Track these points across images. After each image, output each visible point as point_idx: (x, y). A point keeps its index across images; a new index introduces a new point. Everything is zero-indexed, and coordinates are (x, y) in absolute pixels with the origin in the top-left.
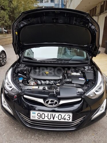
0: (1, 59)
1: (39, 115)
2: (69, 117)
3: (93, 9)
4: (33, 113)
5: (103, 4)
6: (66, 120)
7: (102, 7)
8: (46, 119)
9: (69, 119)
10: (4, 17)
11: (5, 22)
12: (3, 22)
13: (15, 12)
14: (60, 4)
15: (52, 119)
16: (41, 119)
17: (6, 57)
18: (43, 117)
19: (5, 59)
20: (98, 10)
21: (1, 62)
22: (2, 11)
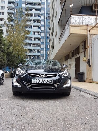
0: (1, 79)
1: (37, 81)
2: (51, 81)
3: (67, 55)
4: (33, 80)
5: (73, 52)
6: (50, 83)
7: (73, 53)
8: (40, 83)
9: (51, 82)
10: (3, 57)
11: (3, 60)
12: (2, 60)
13: (11, 55)
14: (45, 54)
15: (43, 83)
16: (37, 83)
17: (4, 79)
18: (39, 82)
19: (3, 80)
20: (70, 55)
21: (1, 81)
22: (2, 53)
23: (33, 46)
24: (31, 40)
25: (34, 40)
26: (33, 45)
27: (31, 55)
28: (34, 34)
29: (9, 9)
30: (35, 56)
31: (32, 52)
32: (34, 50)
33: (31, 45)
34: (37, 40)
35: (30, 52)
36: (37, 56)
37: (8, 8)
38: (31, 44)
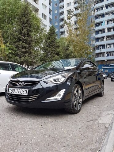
6: (24, 94)
9: (26, 93)
16: (13, 93)
23: (106, 40)
24: (104, 32)
25: (108, 31)
26: (107, 38)
27: (105, 52)
28: (108, 23)
29: (75, 4)
30: (109, 52)
31: (106, 47)
32: (109, 45)
33: (105, 39)
34: (112, 30)
35: (102, 48)
36: (113, 52)
37: (74, 2)
38: (103, 38)
